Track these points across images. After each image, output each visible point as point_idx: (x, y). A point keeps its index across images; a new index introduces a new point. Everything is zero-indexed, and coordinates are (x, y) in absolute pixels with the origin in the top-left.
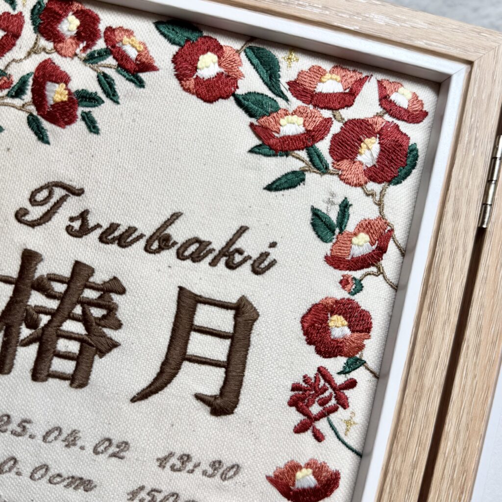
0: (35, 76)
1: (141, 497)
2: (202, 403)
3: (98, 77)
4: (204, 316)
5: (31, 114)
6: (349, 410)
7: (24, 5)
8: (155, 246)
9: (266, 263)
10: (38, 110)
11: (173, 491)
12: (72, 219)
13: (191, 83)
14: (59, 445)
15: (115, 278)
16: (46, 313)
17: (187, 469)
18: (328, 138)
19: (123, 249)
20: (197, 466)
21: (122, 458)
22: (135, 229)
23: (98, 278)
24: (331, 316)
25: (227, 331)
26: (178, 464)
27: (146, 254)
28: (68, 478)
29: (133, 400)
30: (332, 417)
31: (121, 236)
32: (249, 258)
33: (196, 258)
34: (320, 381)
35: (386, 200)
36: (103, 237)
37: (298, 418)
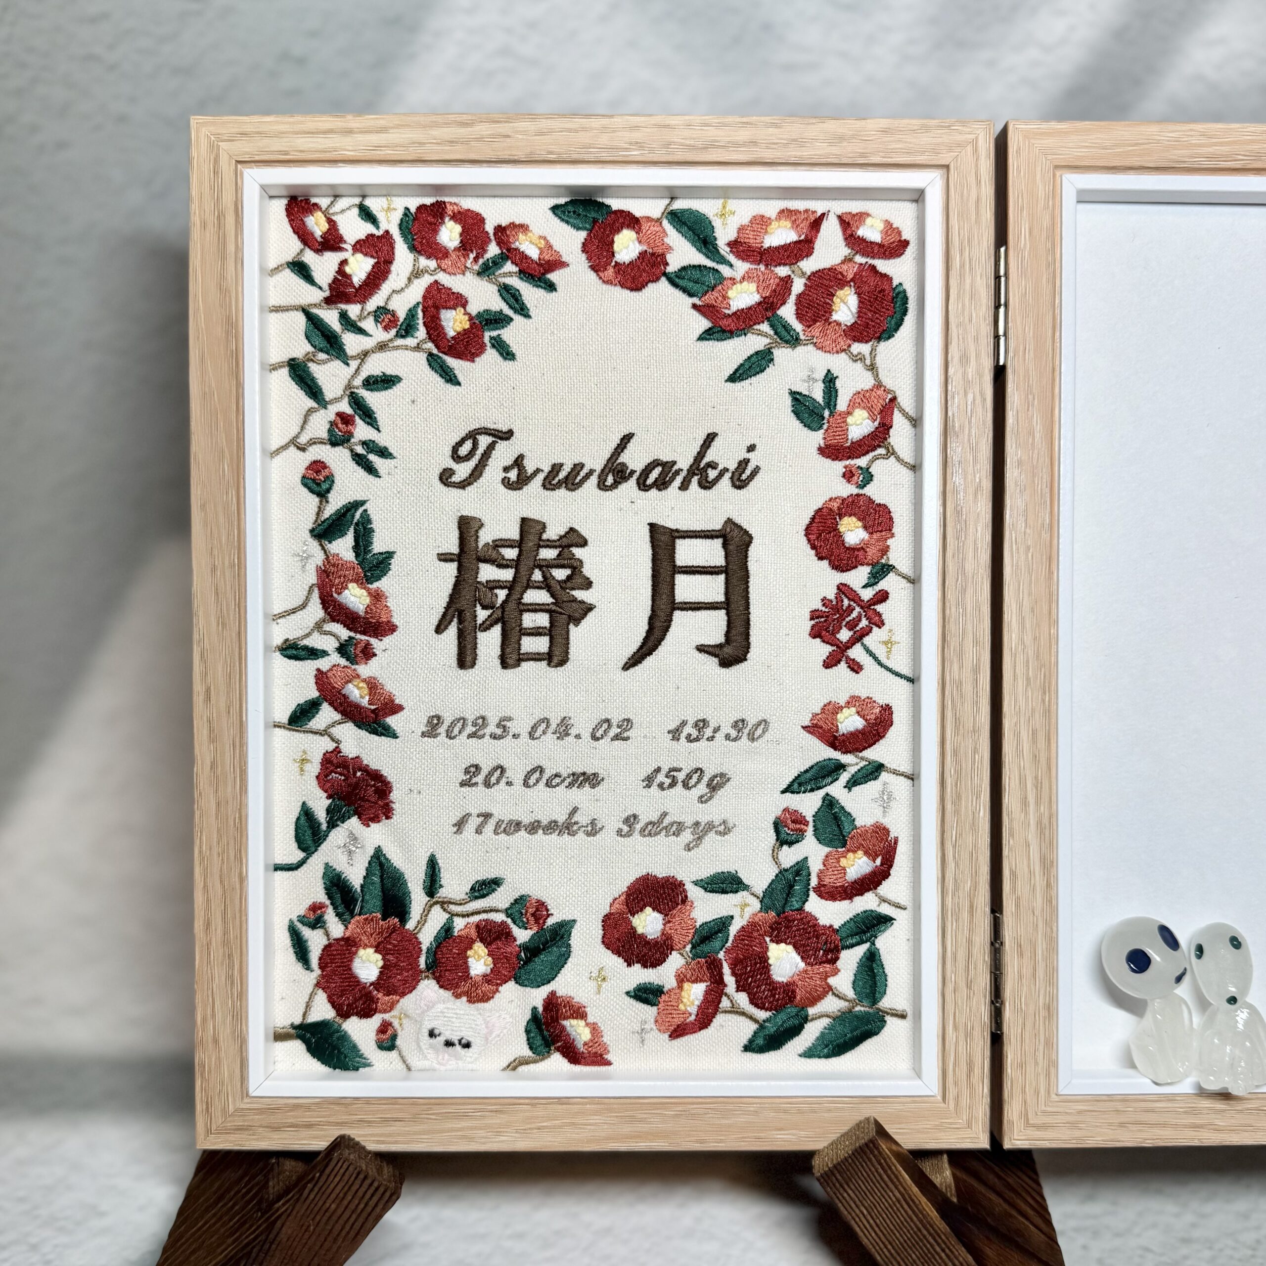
0: (424, 307)
1: (658, 782)
2: (707, 655)
3: (499, 291)
4: (687, 553)
5: (431, 354)
6: (885, 628)
7: (389, 222)
8: (610, 480)
9: (748, 472)
10: (437, 347)
11: (694, 766)
12: (506, 469)
13: (610, 272)
14: (550, 737)
15: (572, 530)
16: (502, 588)
17: (706, 737)
18: (792, 299)
19: (574, 493)
20: (716, 730)
21: (626, 739)
22: (582, 466)
23: (553, 532)
24: (840, 519)
25: (718, 564)
26: (695, 733)
27: (602, 493)
28: (569, 777)
29: (627, 667)
30: (867, 640)
31: (567, 478)
32: (726, 470)
33: (662, 484)
34: (842, 601)
35: (879, 361)
36: (547, 484)
37: (827, 649)
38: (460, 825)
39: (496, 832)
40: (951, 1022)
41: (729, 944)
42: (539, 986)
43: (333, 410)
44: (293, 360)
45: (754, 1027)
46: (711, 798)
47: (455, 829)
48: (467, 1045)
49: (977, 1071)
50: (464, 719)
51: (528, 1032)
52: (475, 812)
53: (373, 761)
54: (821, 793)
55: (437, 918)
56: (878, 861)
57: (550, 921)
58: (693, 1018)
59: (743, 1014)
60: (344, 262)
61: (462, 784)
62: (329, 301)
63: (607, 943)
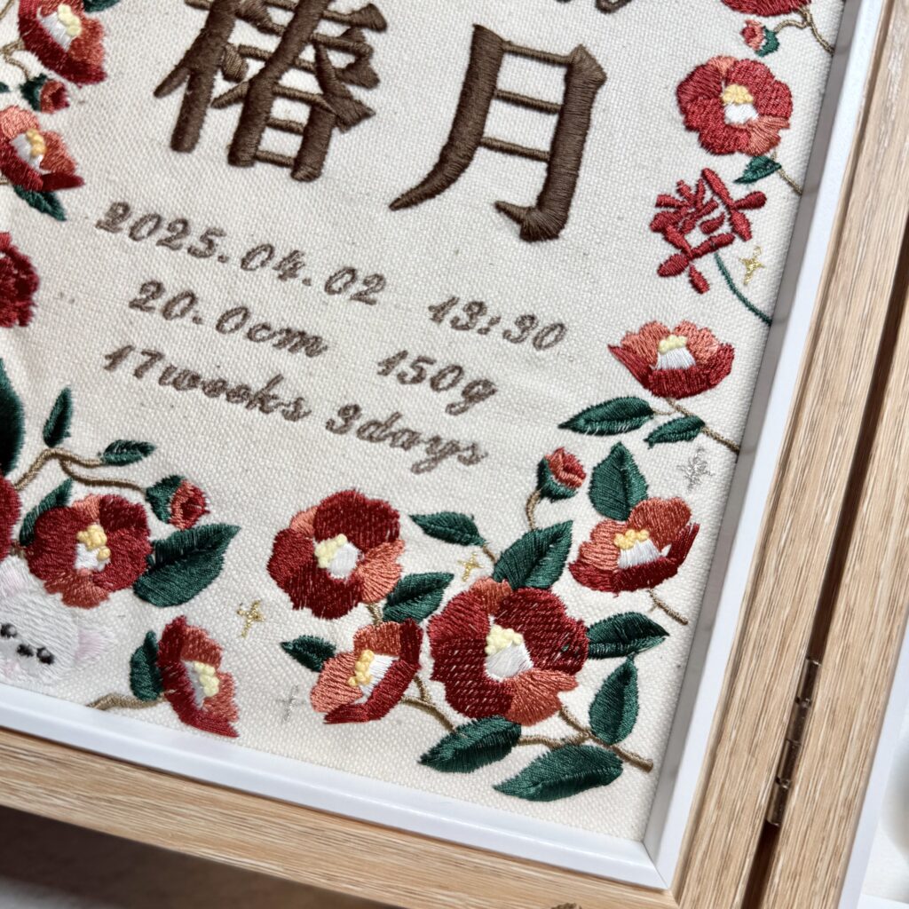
1: (400, 371)
2: (506, 218)
4: (514, 75)
6: (751, 244)
11: (453, 362)
14: (268, 274)
16: (257, 57)
17: (478, 326)
20: (494, 322)
21: (372, 302)
23: (343, 5)
24: (726, 85)
25: (553, 100)
26: (464, 318)
28: (281, 333)
29: (396, 205)
30: (724, 252)
34: (704, 192)
37: (665, 251)
38: (115, 359)
39: (161, 381)
40: (716, 795)
41: (438, 612)
42: (165, 606)
45: (444, 733)
46: (464, 410)
47: (108, 362)
48: (48, 660)
49: (733, 869)
50: (159, 219)
51: (134, 663)
52: (140, 346)
53: (24, 244)
54: (611, 441)
55: (52, 476)
56: (666, 550)
57: (204, 521)
58: (363, 700)
59: (432, 710)
61: (134, 304)
63: (273, 568)
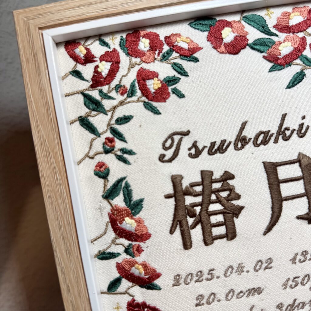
0: (138, 81)
1: (290, 285)
2: (301, 220)
3: (172, 66)
4: (283, 173)
5: (145, 102)
7: (114, 44)
8: (240, 145)
9: (304, 129)
10: (148, 98)
11: (305, 274)
12: (190, 149)
13: (223, 48)
14: (234, 275)
15: (226, 172)
16: (197, 206)
17: (308, 259)
18: (308, 47)
19: (223, 154)
21: (271, 268)
22: (225, 141)
23: (217, 175)
25: (299, 175)
26: (302, 259)
27: (237, 152)
28: (247, 292)
29: (265, 234)
31: (219, 147)
32: (294, 130)
33: (265, 142)
36: (210, 152)
43: (103, 137)
44: (81, 117)
50: (192, 274)
53: (151, 302)
60: (97, 67)
61: (197, 305)
62: (93, 87)
